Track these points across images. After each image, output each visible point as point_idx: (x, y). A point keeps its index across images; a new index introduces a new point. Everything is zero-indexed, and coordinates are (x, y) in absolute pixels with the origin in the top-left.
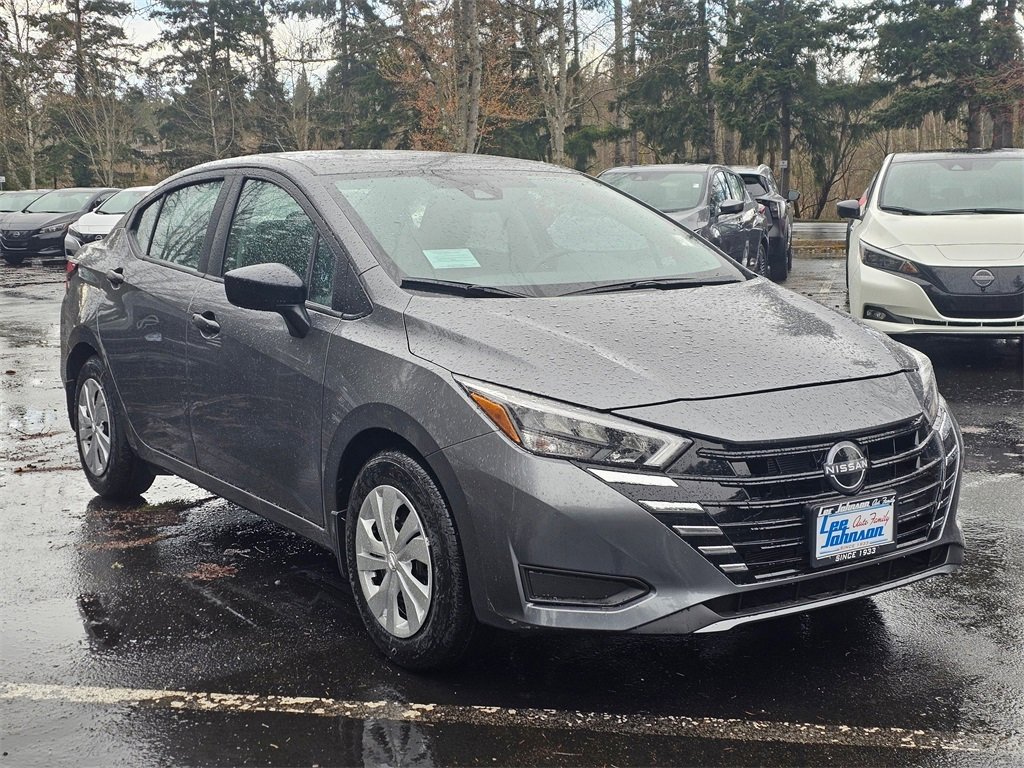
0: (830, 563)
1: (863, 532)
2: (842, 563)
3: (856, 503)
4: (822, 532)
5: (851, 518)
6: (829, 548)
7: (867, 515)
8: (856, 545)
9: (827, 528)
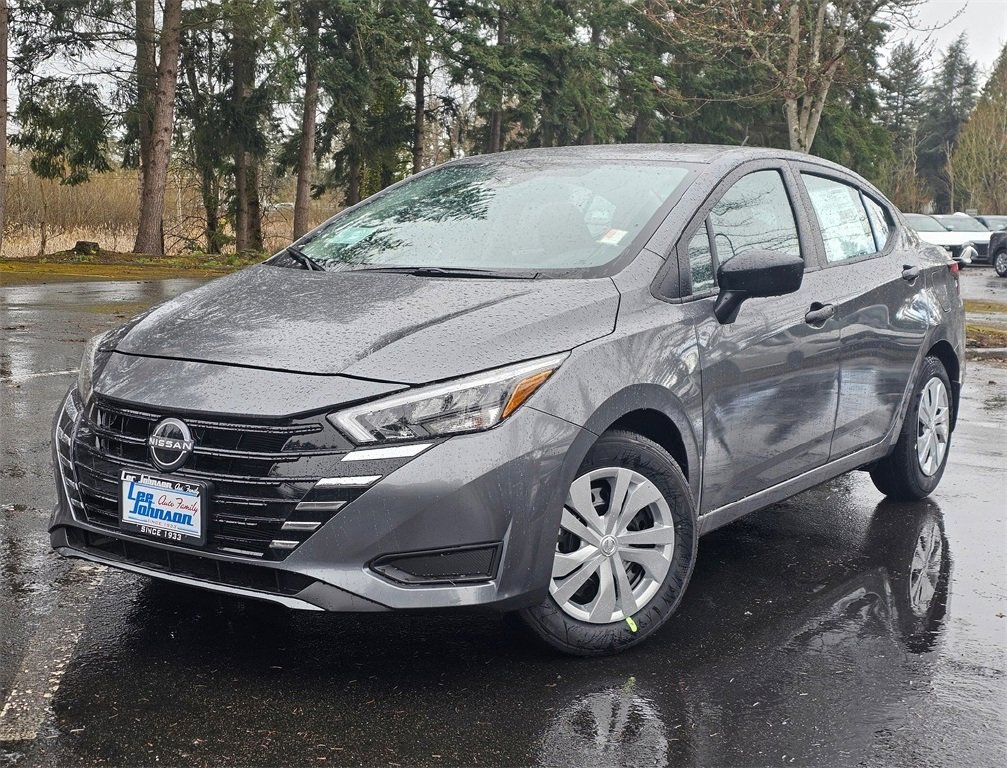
0: (134, 530)
1: (169, 513)
2: (147, 536)
3: (158, 480)
4: (130, 497)
5: (157, 495)
6: (136, 515)
7: (172, 497)
8: (164, 524)
9: (134, 496)
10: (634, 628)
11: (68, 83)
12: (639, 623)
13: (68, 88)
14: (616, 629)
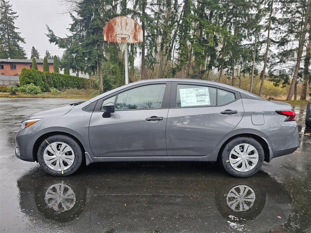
10: (63, 173)
11: (279, 70)
12: (64, 173)
13: (280, 71)
14: (58, 173)
